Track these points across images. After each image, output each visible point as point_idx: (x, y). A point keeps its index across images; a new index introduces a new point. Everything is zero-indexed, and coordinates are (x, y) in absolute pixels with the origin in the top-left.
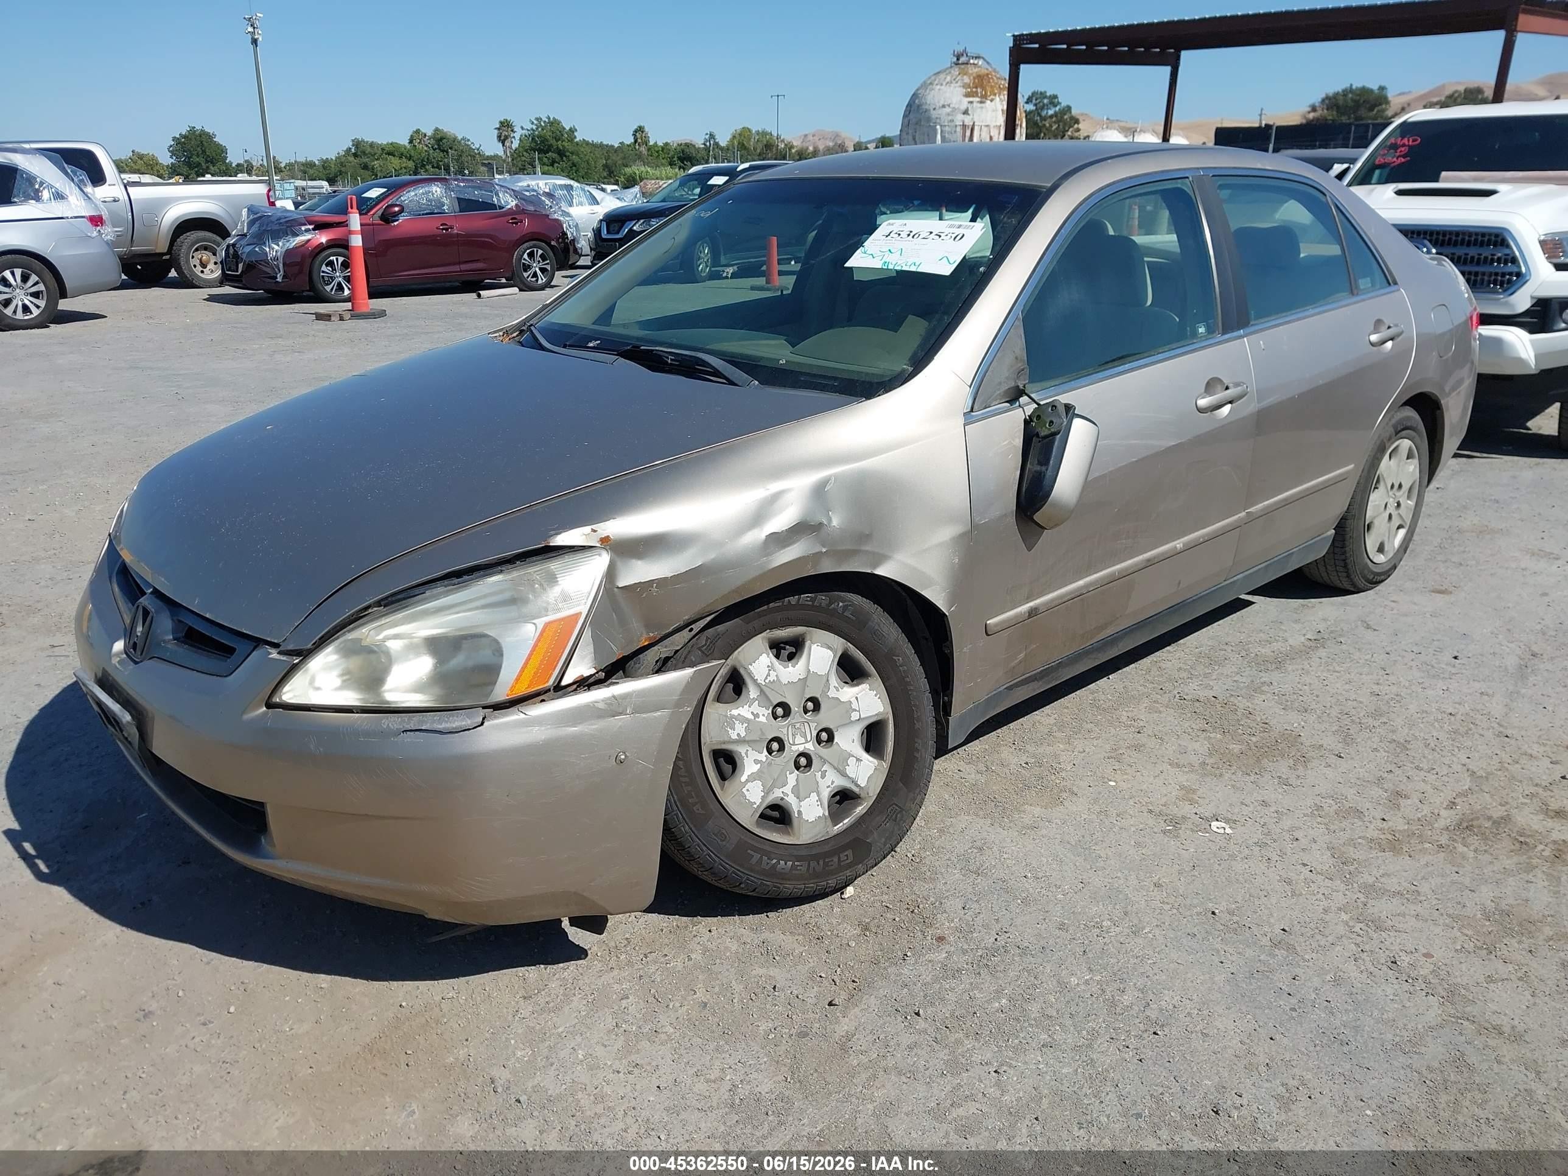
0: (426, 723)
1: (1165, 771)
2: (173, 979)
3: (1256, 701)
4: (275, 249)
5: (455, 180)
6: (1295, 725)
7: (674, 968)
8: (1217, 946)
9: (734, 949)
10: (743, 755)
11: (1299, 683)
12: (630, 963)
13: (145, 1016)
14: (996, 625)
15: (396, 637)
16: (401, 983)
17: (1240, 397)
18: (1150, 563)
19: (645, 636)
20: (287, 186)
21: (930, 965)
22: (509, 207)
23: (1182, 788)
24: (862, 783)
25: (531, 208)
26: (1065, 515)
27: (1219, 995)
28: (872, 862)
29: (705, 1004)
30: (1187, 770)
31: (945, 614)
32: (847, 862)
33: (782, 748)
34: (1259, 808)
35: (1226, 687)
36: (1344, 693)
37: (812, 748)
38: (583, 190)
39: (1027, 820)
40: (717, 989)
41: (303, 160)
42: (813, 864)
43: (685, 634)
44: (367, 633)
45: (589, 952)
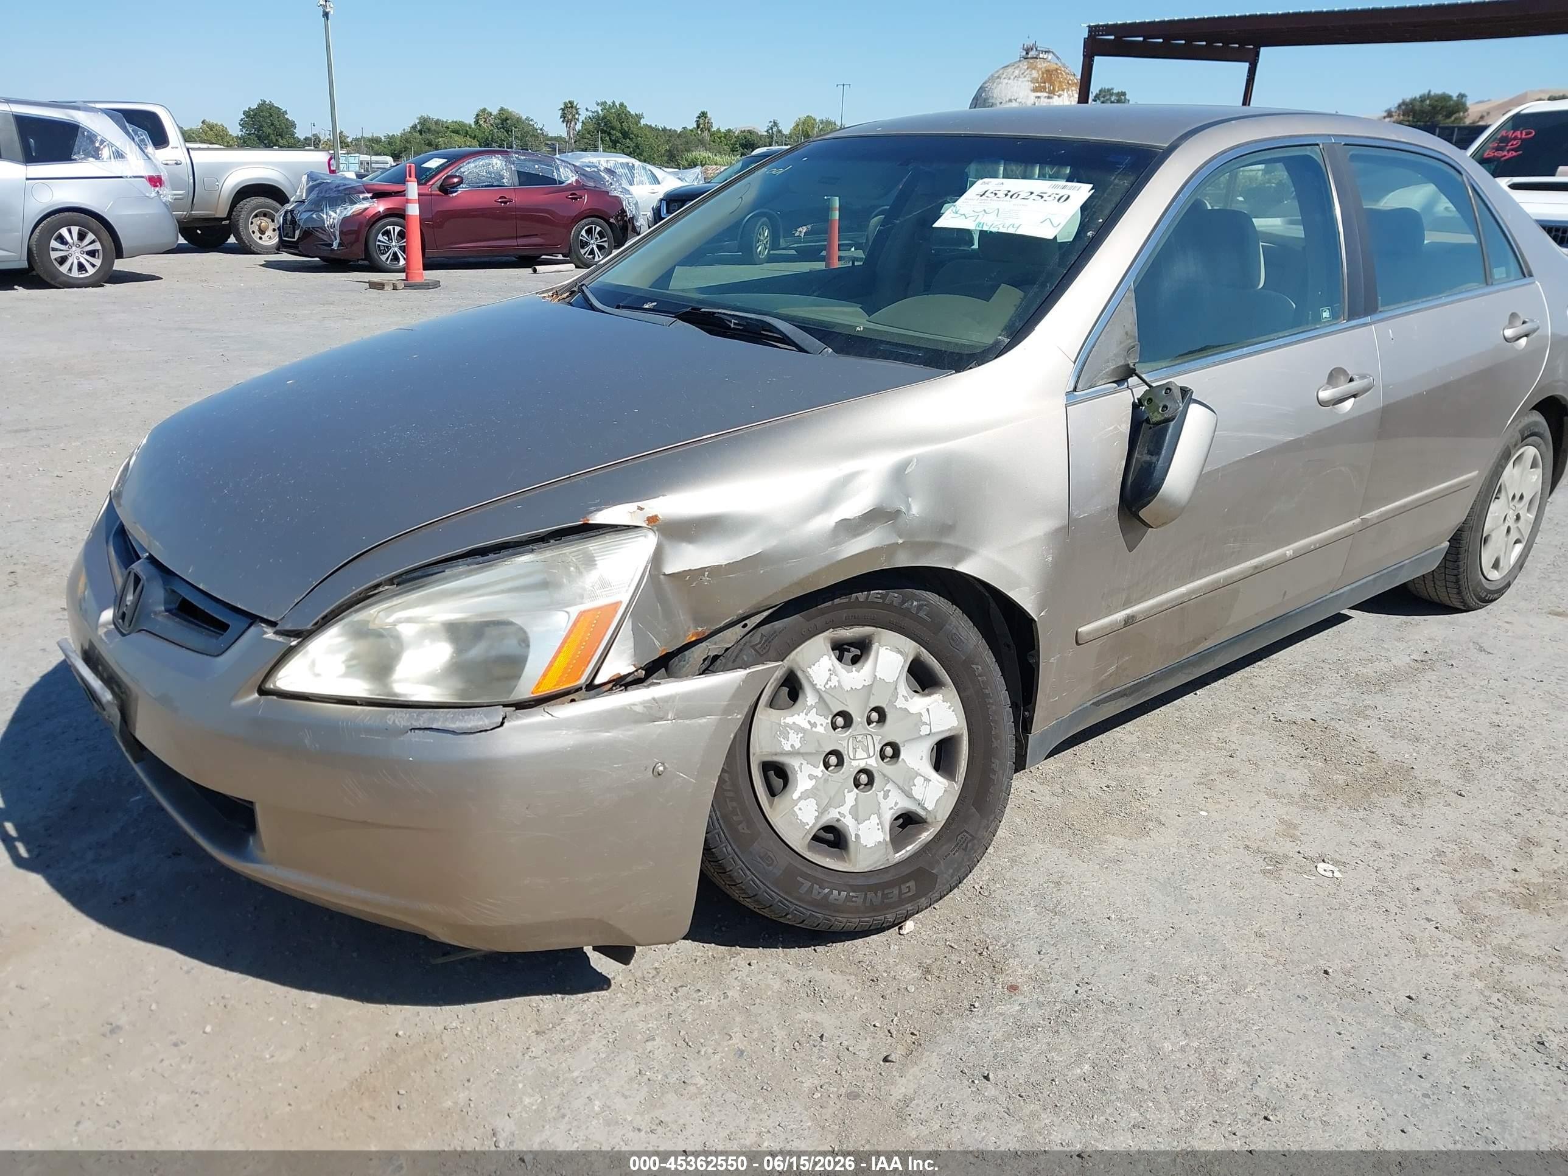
0: (438, 720)
1: (1262, 802)
2: (148, 989)
3: (1360, 727)
4: (332, 217)
5: (516, 153)
6: (1406, 756)
7: (707, 1006)
8: (1333, 1013)
9: (776, 987)
10: (797, 768)
11: (1407, 708)
12: (657, 997)
13: (112, 1031)
14: (1089, 633)
15: (409, 620)
16: (399, 1007)
17: (1366, 390)
18: (1258, 570)
19: (692, 631)
20: (352, 160)
21: (1001, 1019)
22: (569, 182)
23: (1282, 821)
24: (930, 806)
25: (592, 184)
26: (1175, 512)
27: (1338, 1074)
28: (937, 895)
29: (742, 1052)
30: (1285, 801)
31: (1033, 620)
32: (909, 894)
33: (840, 763)
34: (1372, 850)
35: (1325, 709)
36: (1459, 722)
37: (875, 765)
38: (644, 169)
39: (1110, 852)
40: (756, 1035)
41: (370, 136)
42: (870, 895)
43: (737, 630)
44: (376, 614)
45: (612, 982)
